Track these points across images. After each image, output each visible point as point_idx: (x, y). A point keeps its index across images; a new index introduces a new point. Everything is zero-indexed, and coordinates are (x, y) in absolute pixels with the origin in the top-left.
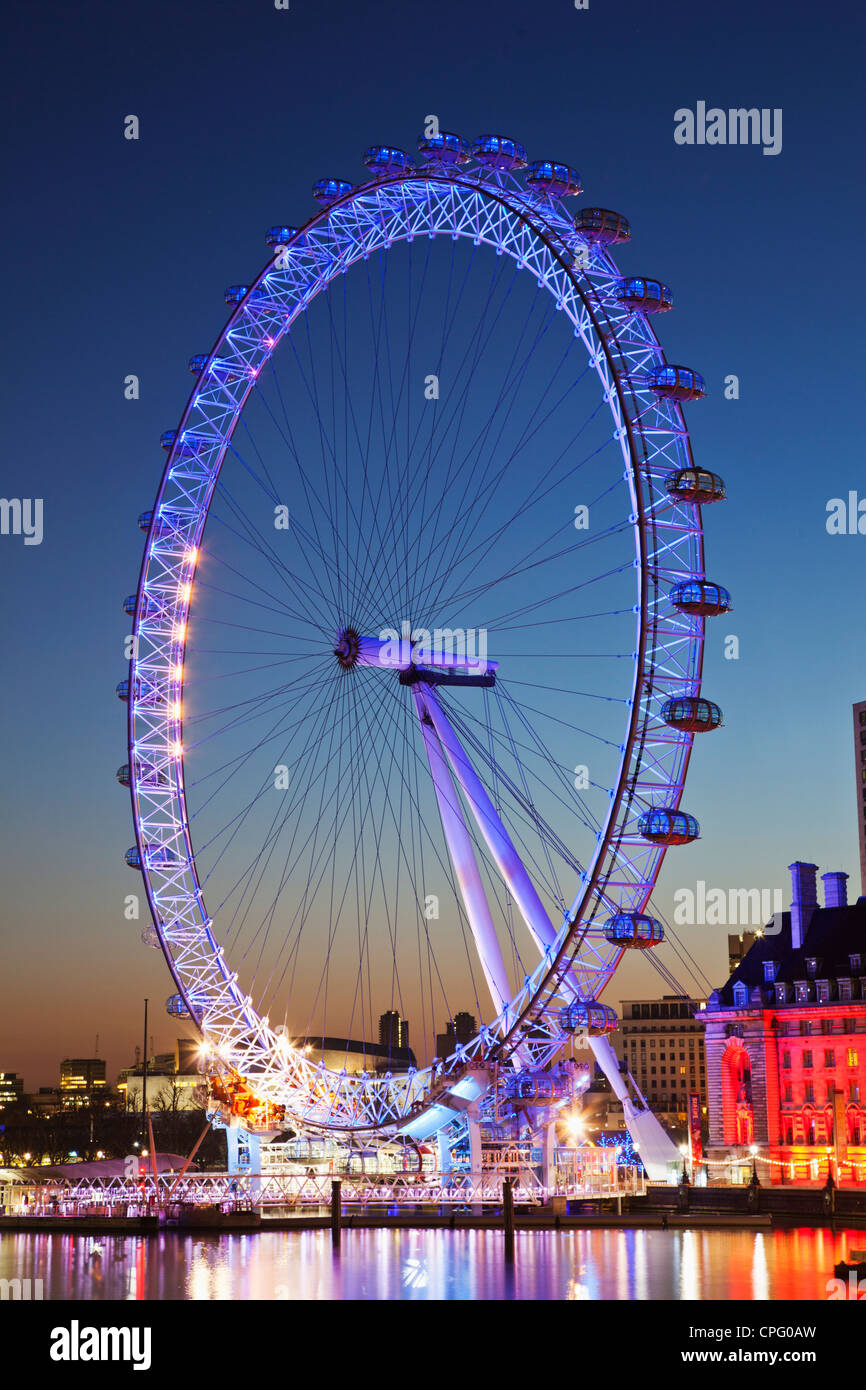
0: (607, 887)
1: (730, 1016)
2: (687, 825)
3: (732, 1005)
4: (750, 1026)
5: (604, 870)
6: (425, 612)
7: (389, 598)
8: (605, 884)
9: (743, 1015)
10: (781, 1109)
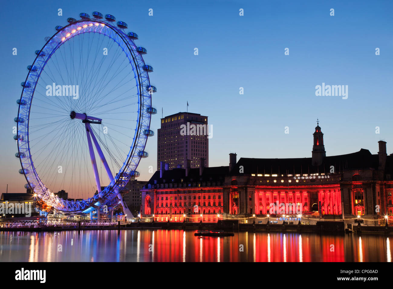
0: (130, 166)
1: (148, 190)
2: (146, 154)
3: (148, 188)
4: (152, 192)
5: (129, 162)
6: (89, 109)
7: (81, 107)
8: (129, 165)
9: (150, 191)
10: (156, 208)
